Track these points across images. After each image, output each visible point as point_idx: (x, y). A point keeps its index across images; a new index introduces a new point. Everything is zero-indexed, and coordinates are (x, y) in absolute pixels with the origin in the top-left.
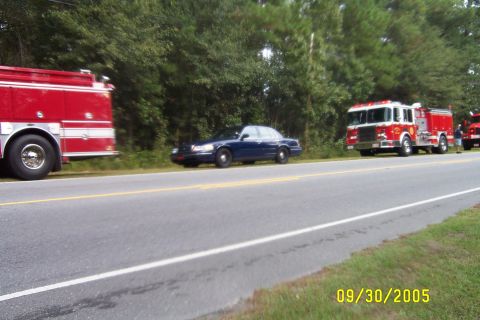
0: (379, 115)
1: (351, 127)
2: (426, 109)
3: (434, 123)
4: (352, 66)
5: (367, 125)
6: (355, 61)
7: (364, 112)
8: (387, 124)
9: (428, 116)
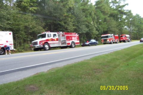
0: (107, 37)
1: (102, 39)
2: (114, 35)
3: (116, 38)
4: (98, 27)
5: (105, 39)
6: (99, 26)
7: (104, 36)
8: (109, 38)
9: (115, 36)
